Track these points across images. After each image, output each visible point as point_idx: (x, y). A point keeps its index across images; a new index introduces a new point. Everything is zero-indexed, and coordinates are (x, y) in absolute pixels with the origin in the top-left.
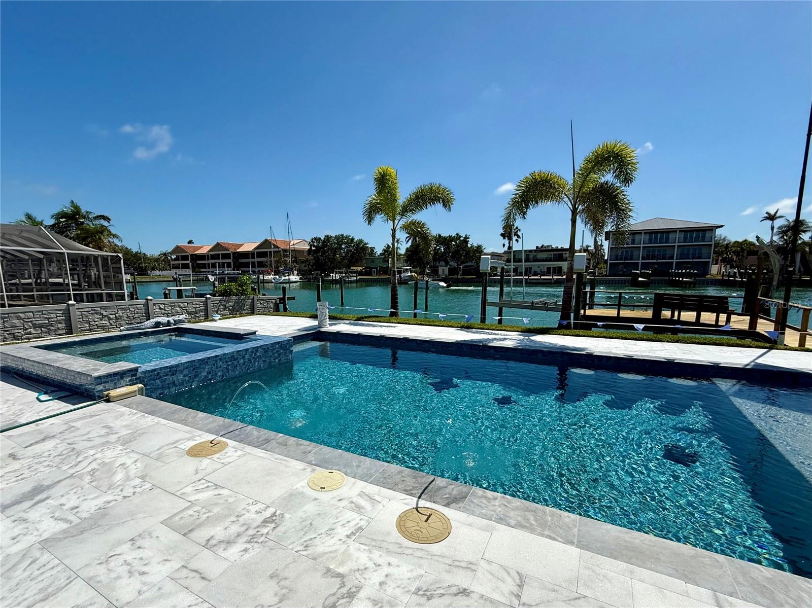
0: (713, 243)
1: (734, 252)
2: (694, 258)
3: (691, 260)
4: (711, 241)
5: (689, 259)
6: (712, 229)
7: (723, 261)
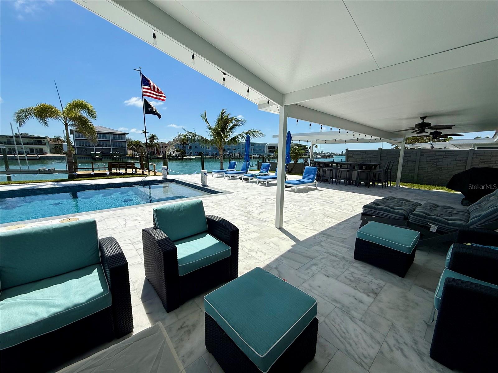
0: (126, 141)
1: (135, 145)
2: (119, 147)
3: (119, 148)
4: (125, 140)
5: (117, 147)
6: (124, 134)
7: (132, 148)
